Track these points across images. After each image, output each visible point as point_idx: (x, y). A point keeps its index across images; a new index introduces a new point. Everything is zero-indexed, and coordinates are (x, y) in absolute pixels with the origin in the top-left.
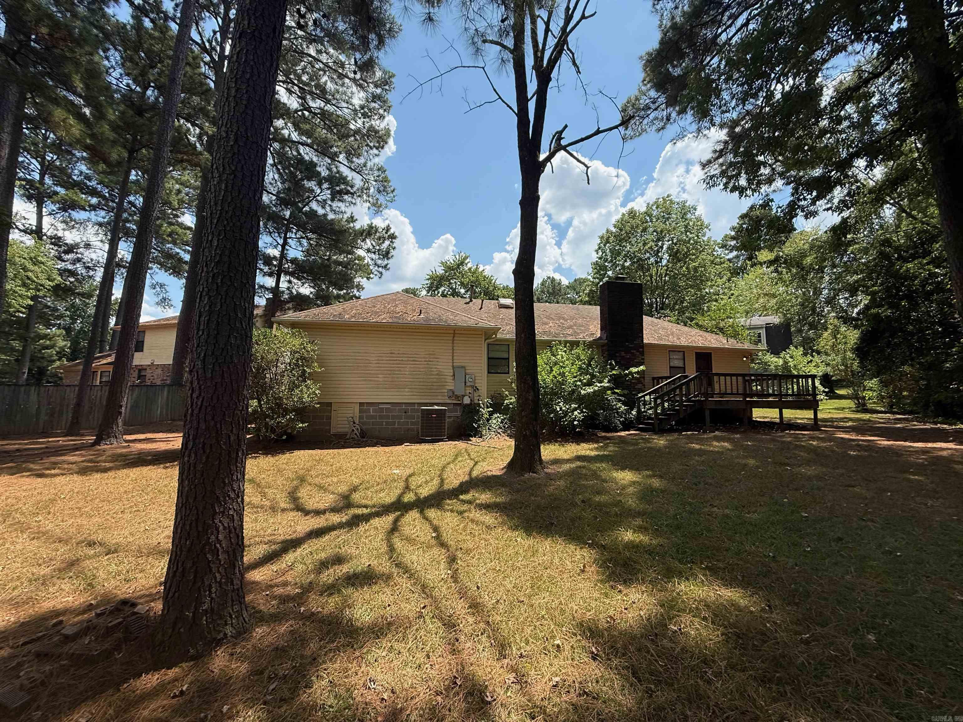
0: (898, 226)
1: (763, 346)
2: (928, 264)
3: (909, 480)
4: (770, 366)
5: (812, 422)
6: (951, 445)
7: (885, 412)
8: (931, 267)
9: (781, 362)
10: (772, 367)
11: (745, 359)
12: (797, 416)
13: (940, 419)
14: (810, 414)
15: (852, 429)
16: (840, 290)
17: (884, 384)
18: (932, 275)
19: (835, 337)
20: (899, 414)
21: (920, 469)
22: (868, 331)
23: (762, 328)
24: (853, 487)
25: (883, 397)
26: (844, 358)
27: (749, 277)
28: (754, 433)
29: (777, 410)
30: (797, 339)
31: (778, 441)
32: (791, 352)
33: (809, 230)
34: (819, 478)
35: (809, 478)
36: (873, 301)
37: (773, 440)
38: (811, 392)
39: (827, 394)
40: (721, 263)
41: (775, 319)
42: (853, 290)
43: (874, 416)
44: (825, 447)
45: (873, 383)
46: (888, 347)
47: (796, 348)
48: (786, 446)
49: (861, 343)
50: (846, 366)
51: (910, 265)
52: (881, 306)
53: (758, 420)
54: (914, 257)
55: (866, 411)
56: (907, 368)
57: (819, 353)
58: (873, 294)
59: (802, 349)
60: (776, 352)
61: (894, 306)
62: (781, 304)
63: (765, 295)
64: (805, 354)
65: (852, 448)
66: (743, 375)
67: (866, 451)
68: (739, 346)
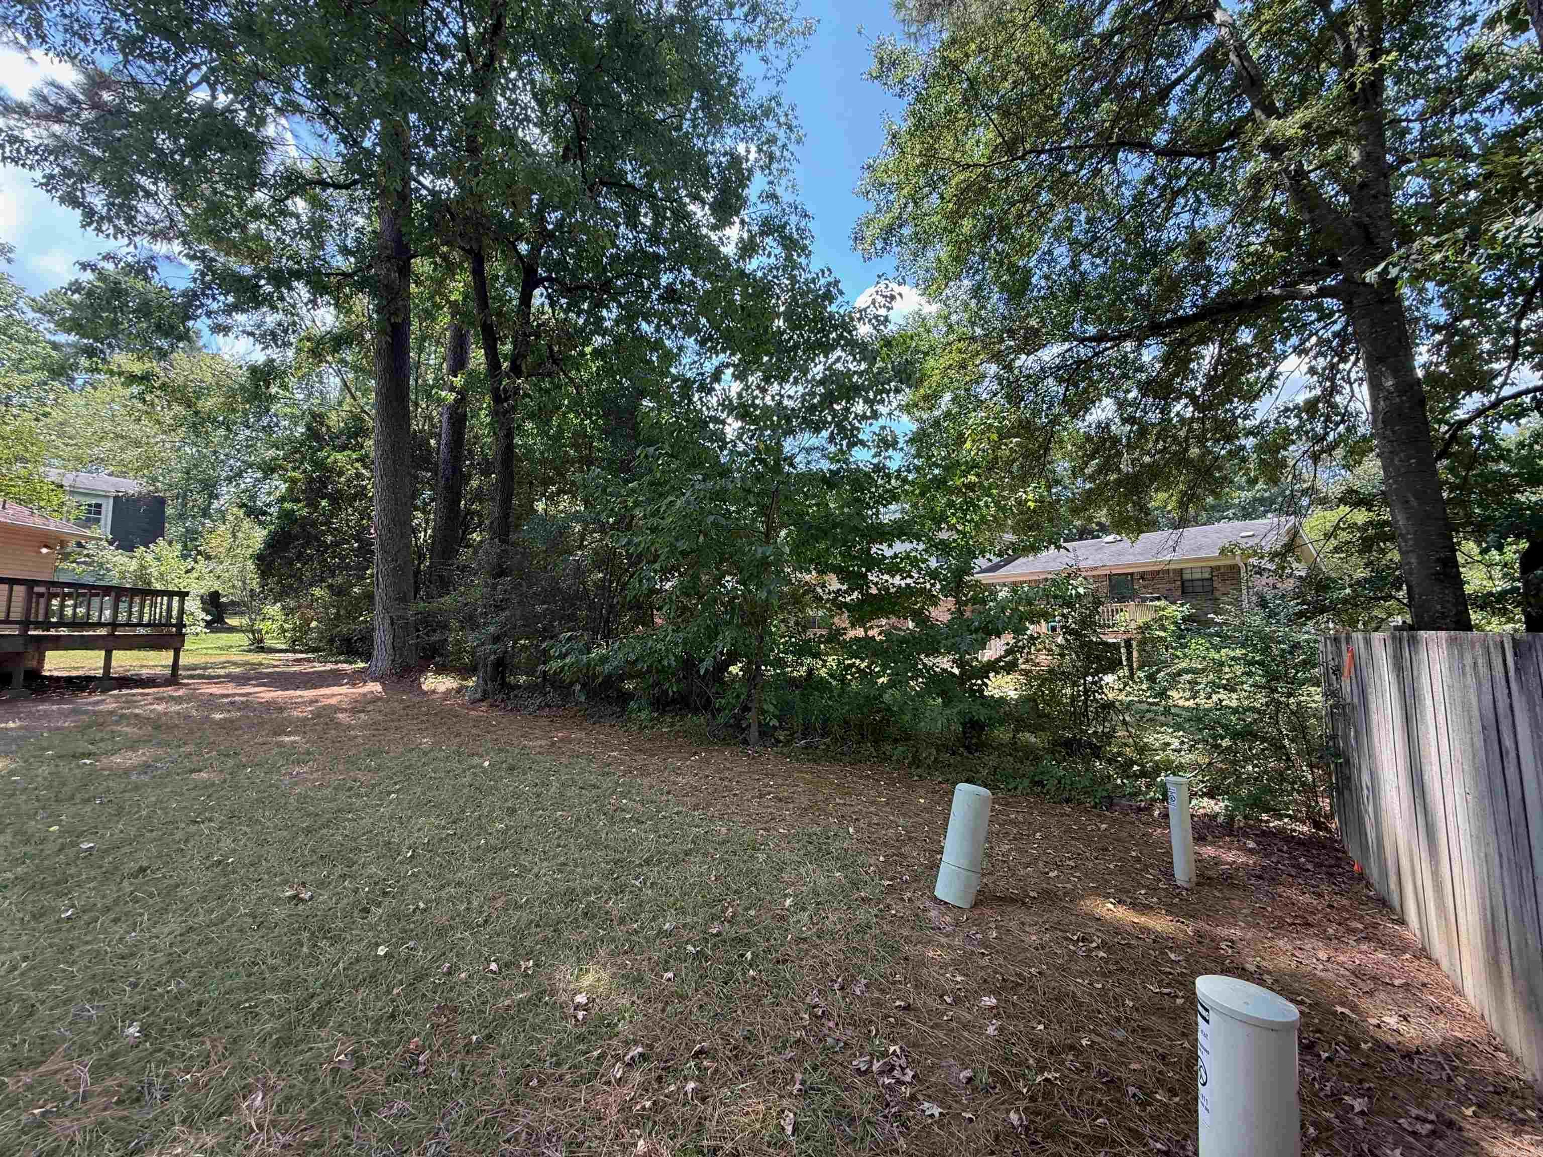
0: (340, 404)
1: (104, 528)
2: (357, 460)
3: (281, 745)
4: (108, 570)
5: (168, 672)
6: (344, 690)
7: (286, 651)
8: (358, 465)
9: (133, 565)
10: (115, 573)
11: (44, 551)
12: (145, 663)
13: (342, 658)
14: (165, 658)
15: (231, 678)
16: (250, 466)
17: (288, 612)
18: (359, 476)
19: (234, 536)
20: (301, 652)
21: (301, 726)
22: (276, 533)
23: (107, 497)
24: (200, 771)
25: (284, 631)
26: (242, 570)
27: (98, 394)
28: (34, 700)
29: (103, 653)
30: (173, 530)
31: (86, 712)
32: (157, 550)
33: (226, 357)
34: (146, 768)
35: (127, 772)
36: (290, 490)
37: (75, 712)
38: (174, 621)
39: (208, 624)
40: (27, 341)
41: (132, 486)
42: (269, 469)
43: (270, 656)
44: (178, 713)
45: (274, 610)
46: (299, 560)
47: (170, 543)
48: (100, 721)
49: (265, 549)
50: (244, 583)
51: (339, 456)
52: (298, 501)
53: (56, 674)
54: (344, 448)
55: (262, 650)
56: (317, 592)
57: (208, 558)
58: (293, 481)
59: (179, 547)
60: (127, 546)
61: (313, 504)
62: (148, 462)
63: (118, 436)
64: (184, 557)
65: (220, 708)
66: (30, 584)
67: (239, 709)
68: (36, 522)
